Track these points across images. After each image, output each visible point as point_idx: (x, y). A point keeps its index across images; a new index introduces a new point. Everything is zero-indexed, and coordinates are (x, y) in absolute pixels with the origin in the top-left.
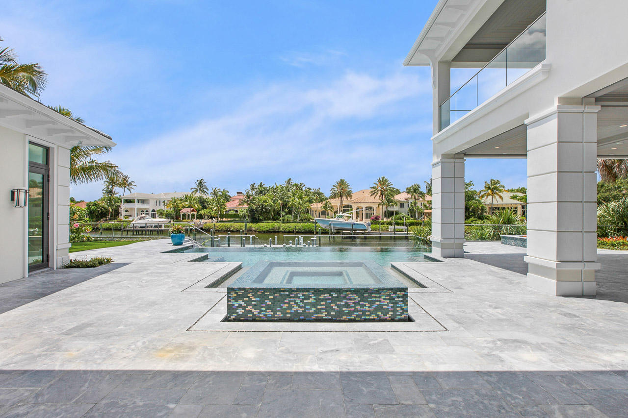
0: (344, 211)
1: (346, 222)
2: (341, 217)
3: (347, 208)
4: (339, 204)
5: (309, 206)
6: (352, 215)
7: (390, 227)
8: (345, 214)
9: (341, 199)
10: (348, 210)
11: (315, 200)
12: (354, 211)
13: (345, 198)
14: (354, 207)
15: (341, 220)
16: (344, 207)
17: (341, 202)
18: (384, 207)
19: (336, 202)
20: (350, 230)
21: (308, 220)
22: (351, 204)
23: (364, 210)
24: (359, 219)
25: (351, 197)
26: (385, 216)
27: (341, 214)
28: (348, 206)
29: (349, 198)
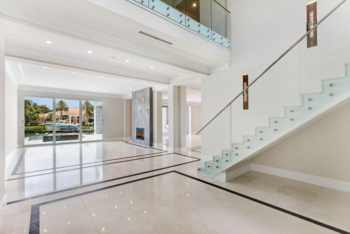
0: (63, 119)
1: (65, 125)
2: (62, 122)
3: (65, 117)
4: (59, 115)
5: (37, 116)
6: (68, 121)
7: (91, 127)
8: (64, 121)
9: (61, 112)
10: (66, 119)
11: (42, 112)
12: (70, 119)
13: (64, 111)
14: (70, 116)
15: (62, 124)
16: (63, 116)
17: (61, 114)
18: (88, 117)
19: (58, 113)
20: (67, 129)
21: (36, 124)
22: (68, 115)
23: (76, 118)
24: (73, 123)
25: (68, 111)
26: (89, 122)
27: (61, 120)
28: (66, 116)
29: (66, 111)
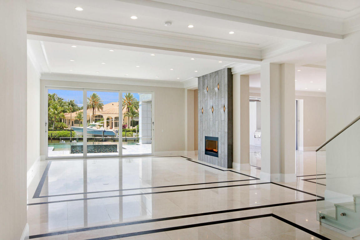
0: (96, 121)
1: (99, 130)
2: (94, 125)
3: (98, 118)
4: (91, 114)
5: (63, 116)
6: (103, 124)
7: (134, 134)
8: (97, 123)
9: (93, 110)
10: (99, 120)
11: (68, 110)
12: (105, 121)
13: (96, 109)
14: (105, 117)
15: (95, 128)
16: (96, 117)
17: (93, 113)
18: (130, 118)
19: (90, 112)
20: (101, 136)
21: (62, 128)
22: (102, 115)
23: (113, 120)
24: (109, 127)
25: (102, 108)
26: (131, 126)
27: (94, 123)
28: (99, 116)
29: (100, 110)
